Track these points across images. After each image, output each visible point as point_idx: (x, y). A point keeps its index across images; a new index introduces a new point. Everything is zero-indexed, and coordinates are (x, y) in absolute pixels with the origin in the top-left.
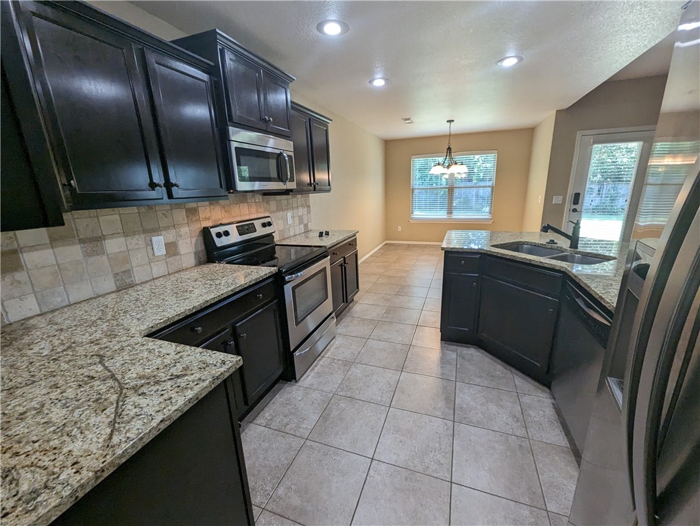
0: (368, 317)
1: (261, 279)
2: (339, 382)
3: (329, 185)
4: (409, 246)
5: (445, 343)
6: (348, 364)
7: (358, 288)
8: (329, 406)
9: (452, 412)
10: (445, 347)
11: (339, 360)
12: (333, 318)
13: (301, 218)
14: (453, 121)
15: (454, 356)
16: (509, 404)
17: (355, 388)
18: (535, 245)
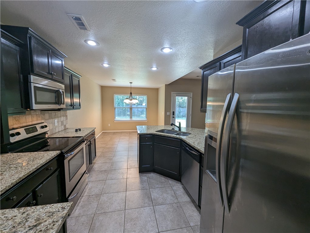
0: (103, 169)
1: (52, 158)
2: (96, 206)
3: (80, 106)
4: (114, 133)
5: (141, 174)
6: (98, 196)
7: (96, 155)
8: (93, 221)
9: (151, 202)
10: (142, 175)
11: (92, 195)
12: (86, 173)
13: (62, 122)
14: (132, 83)
15: (146, 178)
16: (170, 192)
17: (105, 207)
18: (169, 130)
